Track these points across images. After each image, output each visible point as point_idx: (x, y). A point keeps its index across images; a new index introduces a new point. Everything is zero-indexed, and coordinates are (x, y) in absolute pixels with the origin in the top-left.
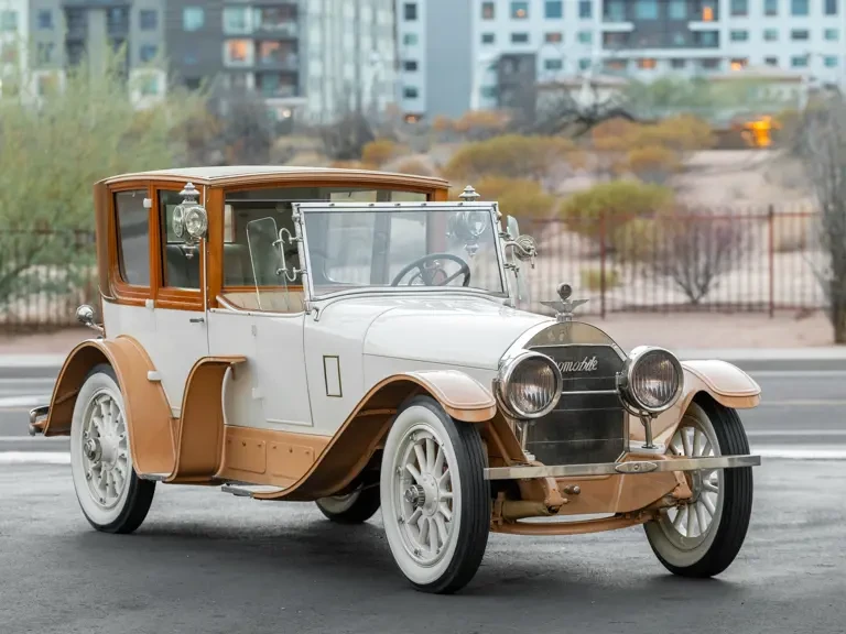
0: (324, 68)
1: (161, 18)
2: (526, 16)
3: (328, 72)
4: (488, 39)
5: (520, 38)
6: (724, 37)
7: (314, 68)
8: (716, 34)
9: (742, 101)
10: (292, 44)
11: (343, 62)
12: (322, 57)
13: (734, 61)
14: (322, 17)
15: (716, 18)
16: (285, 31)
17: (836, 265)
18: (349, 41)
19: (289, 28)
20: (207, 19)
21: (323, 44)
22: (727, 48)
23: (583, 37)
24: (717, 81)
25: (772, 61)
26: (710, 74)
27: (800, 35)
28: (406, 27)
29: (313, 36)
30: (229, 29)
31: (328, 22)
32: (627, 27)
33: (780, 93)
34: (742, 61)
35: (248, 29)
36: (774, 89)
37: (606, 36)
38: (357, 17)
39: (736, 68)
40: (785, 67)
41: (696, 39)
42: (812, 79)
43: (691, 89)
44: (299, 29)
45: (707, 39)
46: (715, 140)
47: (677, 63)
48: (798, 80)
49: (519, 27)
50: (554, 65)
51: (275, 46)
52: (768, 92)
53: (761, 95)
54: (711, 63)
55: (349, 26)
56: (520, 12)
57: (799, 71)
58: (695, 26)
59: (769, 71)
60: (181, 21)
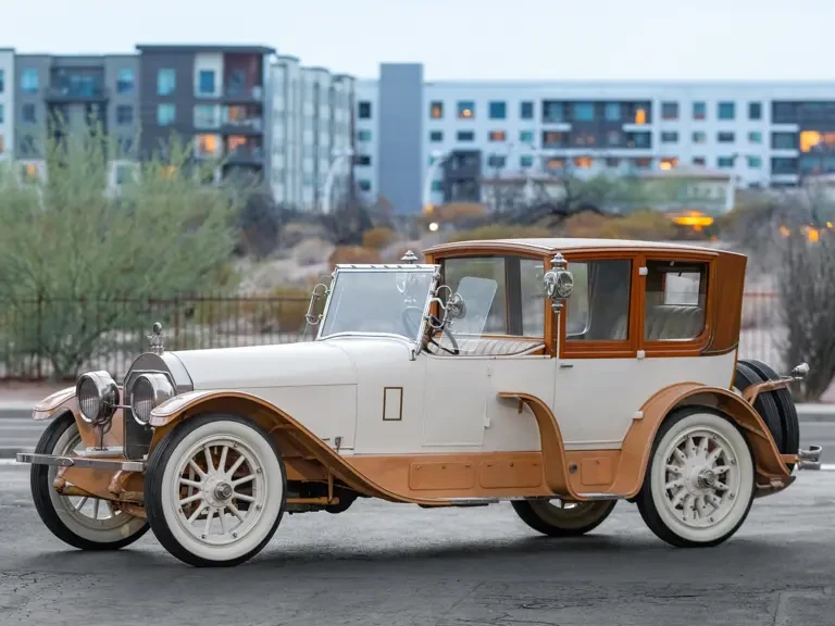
0: (286, 162)
1: (136, 113)
2: (472, 116)
3: (290, 166)
4: (437, 136)
5: (466, 136)
6: (656, 139)
7: (277, 162)
8: (648, 135)
9: (674, 198)
10: (256, 138)
11: (303, 156)
12: (284, 151)
13: (665, 160)
14: (284, 115)
15: (648, 120)
16: (251, 126)
17: (791, 338)
18: (309, 136)
19: (256, 123)
20: (178, 114)
21: (285, 139)
22: (658, 148)
23: (525, 136)
24: (650, 179)
25: (699, 161)
26: (642, 172)
27: (726, 138)
28: (362, 125)
29: (277, 132)
30: (199, 123)
31: (290, 119)
32: (565, 127)
33: (709, 191)
34: (670, 160)
35: (217, 125)
36: (702, 187)
37: (545, 135)
38: (316, 116)
39: (666, 167)
40: (711, 167)
41: (630, 139)
42: (738, 179)
43: (625, 186)
44: (263, 125)
45: (640, 139)
46: (675, 232)
47: (612, 162)
48: (726, 179)
49: (465, 126)
50: (497, 162)
51: (242, 141)
52: (696, 190)
53: (690, 192)
54: (644, 162)
55: (309, 123)
56: (467, 112)
57: (726, 171)
58: (628, 127)
59: (697, 171)
60: (155, 116)
